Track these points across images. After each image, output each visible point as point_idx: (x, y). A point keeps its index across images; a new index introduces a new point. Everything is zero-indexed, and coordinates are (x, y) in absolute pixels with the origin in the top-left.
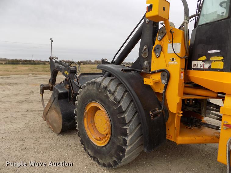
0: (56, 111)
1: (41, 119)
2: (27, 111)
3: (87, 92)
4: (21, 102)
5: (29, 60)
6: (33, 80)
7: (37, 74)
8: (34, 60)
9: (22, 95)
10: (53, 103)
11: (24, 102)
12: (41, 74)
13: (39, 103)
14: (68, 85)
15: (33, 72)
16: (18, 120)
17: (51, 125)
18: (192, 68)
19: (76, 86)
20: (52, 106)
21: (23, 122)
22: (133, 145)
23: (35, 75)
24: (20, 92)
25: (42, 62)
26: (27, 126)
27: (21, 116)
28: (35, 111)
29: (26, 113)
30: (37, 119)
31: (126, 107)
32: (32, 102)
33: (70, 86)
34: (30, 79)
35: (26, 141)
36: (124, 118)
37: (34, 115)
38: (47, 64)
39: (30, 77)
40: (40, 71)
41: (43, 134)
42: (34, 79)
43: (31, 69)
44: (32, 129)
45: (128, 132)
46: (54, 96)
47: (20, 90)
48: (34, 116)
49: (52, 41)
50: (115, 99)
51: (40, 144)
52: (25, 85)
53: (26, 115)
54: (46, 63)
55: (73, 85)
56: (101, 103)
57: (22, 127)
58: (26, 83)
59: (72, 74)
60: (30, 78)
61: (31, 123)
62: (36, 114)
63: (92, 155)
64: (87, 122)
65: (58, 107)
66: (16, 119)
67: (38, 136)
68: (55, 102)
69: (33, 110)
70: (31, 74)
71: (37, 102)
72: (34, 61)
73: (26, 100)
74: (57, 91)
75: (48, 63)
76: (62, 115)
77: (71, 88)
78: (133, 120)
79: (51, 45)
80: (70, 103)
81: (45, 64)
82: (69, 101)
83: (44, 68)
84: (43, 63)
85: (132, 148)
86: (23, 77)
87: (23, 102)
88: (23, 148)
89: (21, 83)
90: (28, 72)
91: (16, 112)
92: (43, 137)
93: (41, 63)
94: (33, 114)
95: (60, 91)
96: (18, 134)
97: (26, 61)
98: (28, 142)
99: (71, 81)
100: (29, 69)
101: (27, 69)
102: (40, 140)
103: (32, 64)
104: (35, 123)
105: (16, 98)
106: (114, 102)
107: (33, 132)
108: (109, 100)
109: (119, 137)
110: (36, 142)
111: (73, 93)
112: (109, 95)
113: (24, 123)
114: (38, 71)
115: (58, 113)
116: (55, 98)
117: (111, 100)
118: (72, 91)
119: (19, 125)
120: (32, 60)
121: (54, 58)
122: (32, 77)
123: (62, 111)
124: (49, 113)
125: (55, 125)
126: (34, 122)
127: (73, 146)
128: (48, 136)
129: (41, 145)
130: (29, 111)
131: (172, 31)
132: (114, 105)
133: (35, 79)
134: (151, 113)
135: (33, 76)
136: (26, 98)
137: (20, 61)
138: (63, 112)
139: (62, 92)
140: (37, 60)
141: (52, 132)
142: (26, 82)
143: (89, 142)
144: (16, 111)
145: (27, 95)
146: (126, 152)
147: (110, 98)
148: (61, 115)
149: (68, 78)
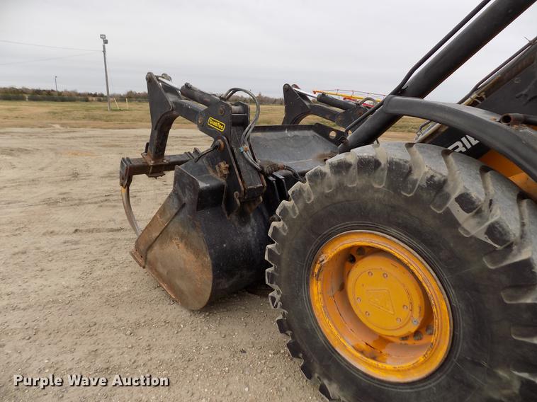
0: (186, 244)
2: (76, 230)
3: (339, 197)
4: (53, 204)
5: (45, 89)
6: (68, 141)
7: (75, 125)
8: (60, 90)
9: (50, 183)
10: (173, 218)
11: (61, 204)
12: (84, 126)
13: (101, 206)
14: (223, 165)
15: (61, 119)
16: (56, 261)
17: (164, 281)
19: (249, 168)
20: (172, 229)
21: (75, 268)
23: (69, 129)
24: (42, 174)
25: (80, 95)
26: (90, 281)
27: (63, 248)
28: (98, 230)
29: (75, 237)
30: (113, 259)
32: (81, 202)
33: (230, 168)
34: (58, 138)
35: (101, 336)
37: (100, 242)
38: (92, 101)
39: (58, 132)
40: (78, 119)
41: (144, 312)
42: (69, 138)
43: (54, 113)
44: (106, 291)
46: (179, 199)
47: (40, 167)
48: (102, 248)
49: (106, 42)
50: (493, 231)
51: (149, 348)
52: (51, 155)
53: (76, 243)
54: (90, 98)
55: (242, 164)
56: (404, 238)
57: (76, 287)
58: (52, 150)
59: (233, 129)
60: (57, 136)
61: (99, 272)
62: (102, 242)
64: (323, 293)
65: (194, 233)
66: (50, 259)
67: (132, 317)
68: (181, 215)
69: (92, 227)
70: (57, 126)
71: (96, 203)
72: (60, 94)
73: (65, 196)
74: (194, 184)
75: (94, 99)
76: (211, 258)
77: (237, 172)
79: (104, 51)
80: (228, 218)
81: (87, 100)
82: (226, 212)
83: (87, 110)
84: (83, 97)
86: (39, 133)
87: (56, 202)
89: (38, 150)
90: (49, 121)
91: (44, 234)
92: (149, 324)
93: (76, 97)
94: (97, 240)
95: (202, 185)
96: (70, 311)
97: (38, 92)
98: (109, 342)
99: (235, 151)
100: (49, 112)
101: (46, 113)
102: (144, 333)
103: (55, 100)
104: (111, 272)
105: (35, 190)
106: (490, 241)
107: (112, 302)
108: (462, 232)
110: (133, 340)
111: (243, 189)
113: (77, 271)
114: (74, 119)
115: (197, 253)
116: (183, 206)
117: (468, 232)
118: (241, 184)
119: (65, 278)
120: (53, 90)
121: (160, 78)
122: (63, 133)
123: (210, 246)
124: (156, 248)
125: (182, 284)
126: (104, 266)
127: (253, 353)
128: (163, 317)
129: (154, 354)
130: (81, 231)
132: (485, 255)
133: (73, 138)
135: (63, 129)
136: (64, 190)
137: (25, 93)
138: (212, 251)
139: (208, 188)
140: (66, 91)
141: (170, 304)
142: (50, 146)
143: (331, 357)
144: (45, 231)
145: (63, 181)
147: (465, 226)
148: (208, 260)
149: (223, 141)
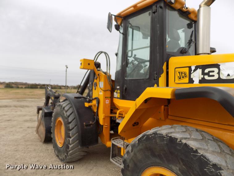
0: (43, 125)
1: (35, 133)
2: (28, 127)
3: (57, 111)
4: (26, 121)
14: (52, 107)
17: (40, 137)
18: (114, 97)
20: (41, 122)
21: (22, 135)
22: (74, 144)
27: (22, 131)
31: (71, 120)
36: (69, 126)
38: (63, 89)
45: (71, 135)
49: (67, 68)
50: (67, 115)
51: (28, 148)
53: (26, 130)
59: (56, 99)
63: (57, 154)
64: (57, 132)
68: (42, 119)
72: (51, 86)
73: (30, 119)
74: (44, 111)
78: (75, 128)
79: (66, 71)
81: (61, 88)
84: (59, 87)
85: (73, 146)
87: (28, 121)
88: (16, 150)
89: (32, 106)
93: (57, 87)
95: (46, 111)
108: (65, 116)
109: (67, 139)
110: (25, 147)
112: (65, 112)
116: (43, 116)
119: (18, 136)
123: (46, 125)
124: (39, 128)
125: (42, 136)
131: (100, 74)
134: (84, 123)
137: (39, 85)
139: (48, 111)
140: (54, 85)
144: (20, 127)
145: (33, 115)
146: (70, 148)
148: (45, 128)
149: (53, 102)
